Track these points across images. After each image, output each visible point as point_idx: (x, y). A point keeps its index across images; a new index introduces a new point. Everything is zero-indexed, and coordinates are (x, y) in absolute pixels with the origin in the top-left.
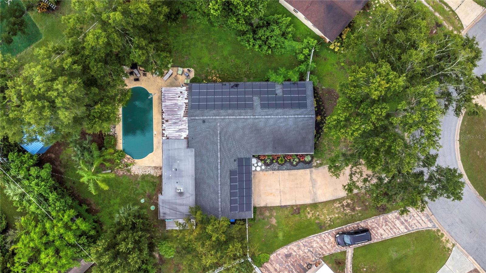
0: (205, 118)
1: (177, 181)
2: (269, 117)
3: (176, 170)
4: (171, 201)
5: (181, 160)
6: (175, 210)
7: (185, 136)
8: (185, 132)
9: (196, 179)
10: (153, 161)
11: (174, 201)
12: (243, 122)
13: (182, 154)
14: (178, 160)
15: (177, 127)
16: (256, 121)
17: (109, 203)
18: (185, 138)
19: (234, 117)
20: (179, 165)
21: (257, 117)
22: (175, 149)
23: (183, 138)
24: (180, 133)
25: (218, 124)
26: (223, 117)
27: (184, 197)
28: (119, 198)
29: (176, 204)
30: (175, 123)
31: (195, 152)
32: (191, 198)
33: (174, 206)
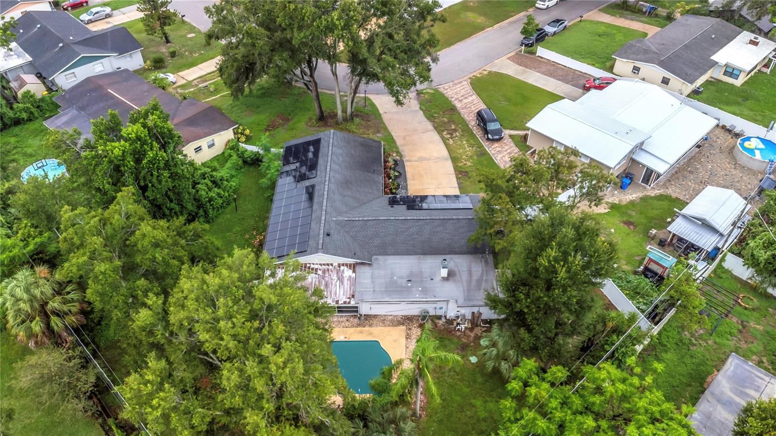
0: (322, 232)
1: (429, 279)
2: (328, 168)
3: (410, 281)
4: (466, 288)
5: (393, 275)
6: (479, 281)
7: (351, 271)
8: (343, 272)
9: (424, 254)
10: (395, 341)
11: (465, 284)
12: (334, 193)
13: (382, 272)
14: (392, 277)
15: (334, 282)
16: (333, 180)
17: (485, 420)
18: (354, 271)
19: (325, 201)
20: (401, 277)
21: (327, 179)
22: (373, 282)
23: (354, 274)
24: (346, 279)
25: (334, 219)
26: (324, 213)
27: (456, 269)
28: (473, 401)
29: (469, 281)
30: (326, 285)
31: (377, 255)
32: (456, 260)
33: (474, 283)
